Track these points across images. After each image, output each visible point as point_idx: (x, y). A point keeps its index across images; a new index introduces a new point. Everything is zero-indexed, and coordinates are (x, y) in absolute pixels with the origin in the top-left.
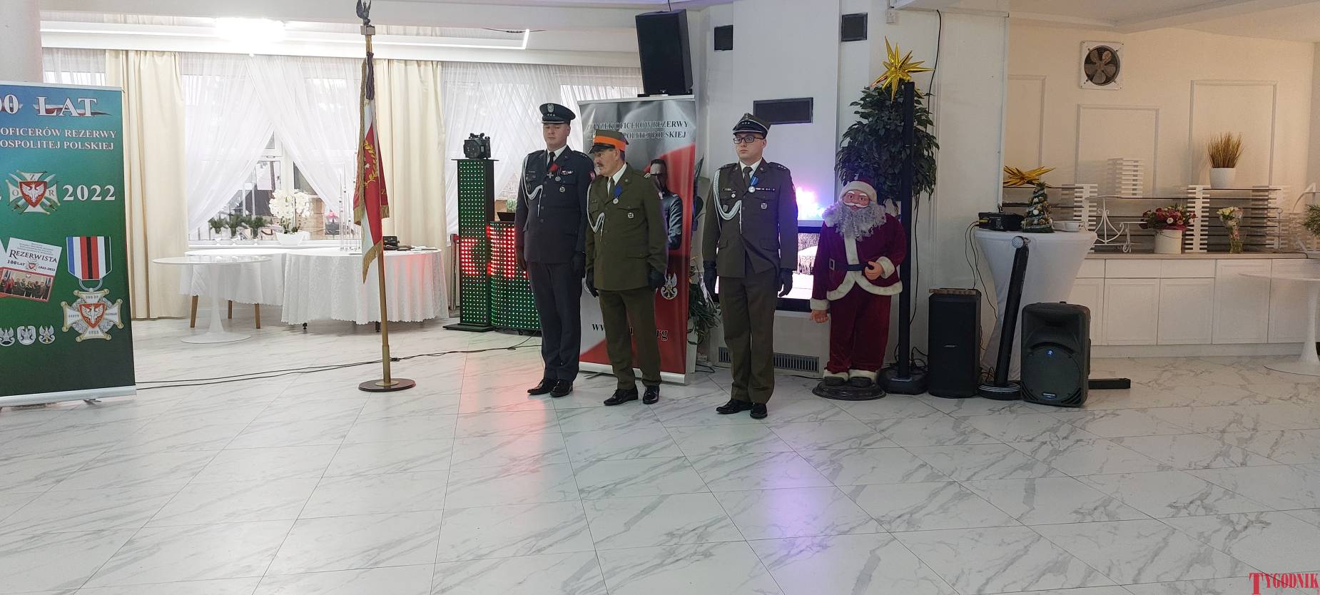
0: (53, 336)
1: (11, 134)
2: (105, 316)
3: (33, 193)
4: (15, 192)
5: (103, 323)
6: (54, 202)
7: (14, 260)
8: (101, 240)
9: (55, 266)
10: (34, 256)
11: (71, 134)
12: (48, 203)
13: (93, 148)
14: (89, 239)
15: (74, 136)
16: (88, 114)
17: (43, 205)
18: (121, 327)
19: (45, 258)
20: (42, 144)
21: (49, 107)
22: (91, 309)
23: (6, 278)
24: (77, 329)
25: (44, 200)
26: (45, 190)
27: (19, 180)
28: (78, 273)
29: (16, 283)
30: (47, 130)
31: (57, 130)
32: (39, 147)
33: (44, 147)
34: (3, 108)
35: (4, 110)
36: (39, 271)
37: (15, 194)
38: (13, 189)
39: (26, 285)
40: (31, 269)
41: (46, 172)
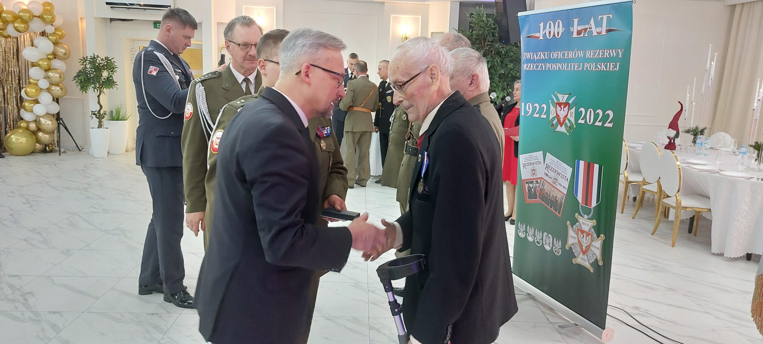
0: (560, 250)
1: (556, 58)
2: (592, 248)
3: (562, 113)
4: (553, 111)
5: (590, 253)
6: (572, 123)
7: (547, 173)
8: (596, 167)
9: (567, 184)
10: (557, 172)
11: (590, 55)
12: (569, 125)
13: (602, 69)
14: (589, 164)
15: (591, 57)
16: (604, 33)
17: (566, 126)
18: (601, 263)
19: (562, 176)
20: (571, 65)
21: (580, 28)
22: (584, 236)
23: (542, 187)
24: (574, 251)
25: (567, 121)
26: (568, 111)
27: (556, 101)
28: (580, 198)
30: (575, 52)
31: (581, 51)
32: (569, 69)
33: (572, 69)
34: (554, 32)
35: (554, 35)
36: (558, 187)
37: (553, 114)
38: (552, 108)
39: (551, 197)
40: (555, 183)
41: (571, 94)
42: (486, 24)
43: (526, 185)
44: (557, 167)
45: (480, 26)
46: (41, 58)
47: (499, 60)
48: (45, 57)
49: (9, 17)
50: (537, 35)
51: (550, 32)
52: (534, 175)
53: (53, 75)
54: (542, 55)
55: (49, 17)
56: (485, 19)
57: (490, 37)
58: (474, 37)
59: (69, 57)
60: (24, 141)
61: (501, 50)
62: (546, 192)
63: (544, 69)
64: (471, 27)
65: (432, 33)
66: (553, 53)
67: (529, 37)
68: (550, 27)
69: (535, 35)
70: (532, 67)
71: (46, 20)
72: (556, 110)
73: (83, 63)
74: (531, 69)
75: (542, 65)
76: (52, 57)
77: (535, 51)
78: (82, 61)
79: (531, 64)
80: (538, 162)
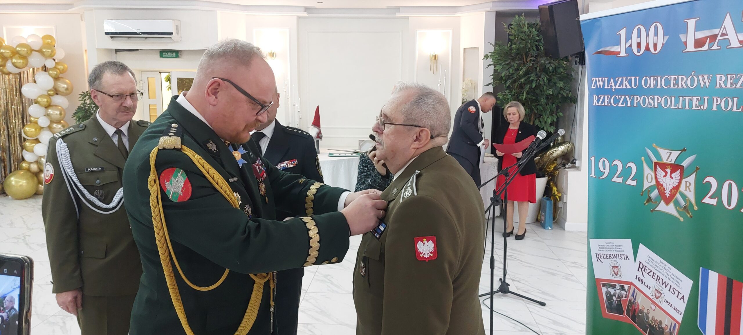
1: (652, 87)
3: (668, 182)
4: (649, 176)
6: (690, 201)
7: (642, 278)
9: (682, 307)
10: (661, 281)
11: (725, 83)
12: (683, 203)
14: (730, 281)
15: (729, 86)
17: (677, 204)
19: (671, 290)
20: (684, 101)
21: (700, 35)
23: (633, 300)
25: (678, 196)
26: (681, 180)
27: (655, 160)
29: (641, 311)
30: (692, 79)
31: (706, 77)
32: (680, 107)
33: (687, 107)
34: (647, 45)
35: (647, 48)
36: (664, 306)
37: (650, 180)
38: (648, 171)
39: (650, 319)
40: (657, 298)
41: (684, 150)
42: (529, 36)
43: (602, 287)
44: (661, 271)
45: (521, 38)
46: (41, 94)
47: (546, 79)
48: (46, 94)
49: (7, 53)
50: (615, 49)
51: (639, 45)
52: (617, 275)
53: (53, 112)
54: (625, 83)
55: (48, 51)
56: (526, 29)
57: (534, 51)
58: (514, 51)
59: (71, 93)
60: (24, 184)
61: (548, 66)
62: (640, 308)
63: (629, 105)
64: (509, 40)
65: (465, 49)
66: (646, 80)
67: (600, 53)
68: (639, 35)
69: (612, 50)
70: (607, 100)
71: (46, 53)
72: (656, 175)
73: (83, 98)
74: (606, 104)
75: (625, 97)
76: (52, 93)
77: (612, 74)
78: (83, 97)
79: (606, 96)
80: (623, 256)
